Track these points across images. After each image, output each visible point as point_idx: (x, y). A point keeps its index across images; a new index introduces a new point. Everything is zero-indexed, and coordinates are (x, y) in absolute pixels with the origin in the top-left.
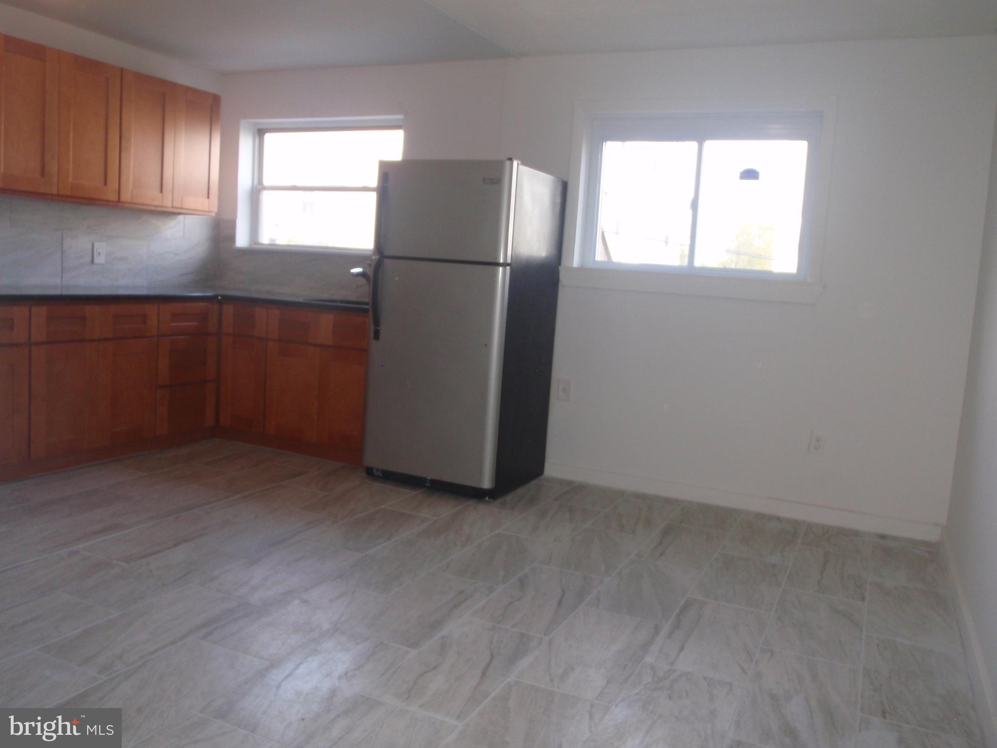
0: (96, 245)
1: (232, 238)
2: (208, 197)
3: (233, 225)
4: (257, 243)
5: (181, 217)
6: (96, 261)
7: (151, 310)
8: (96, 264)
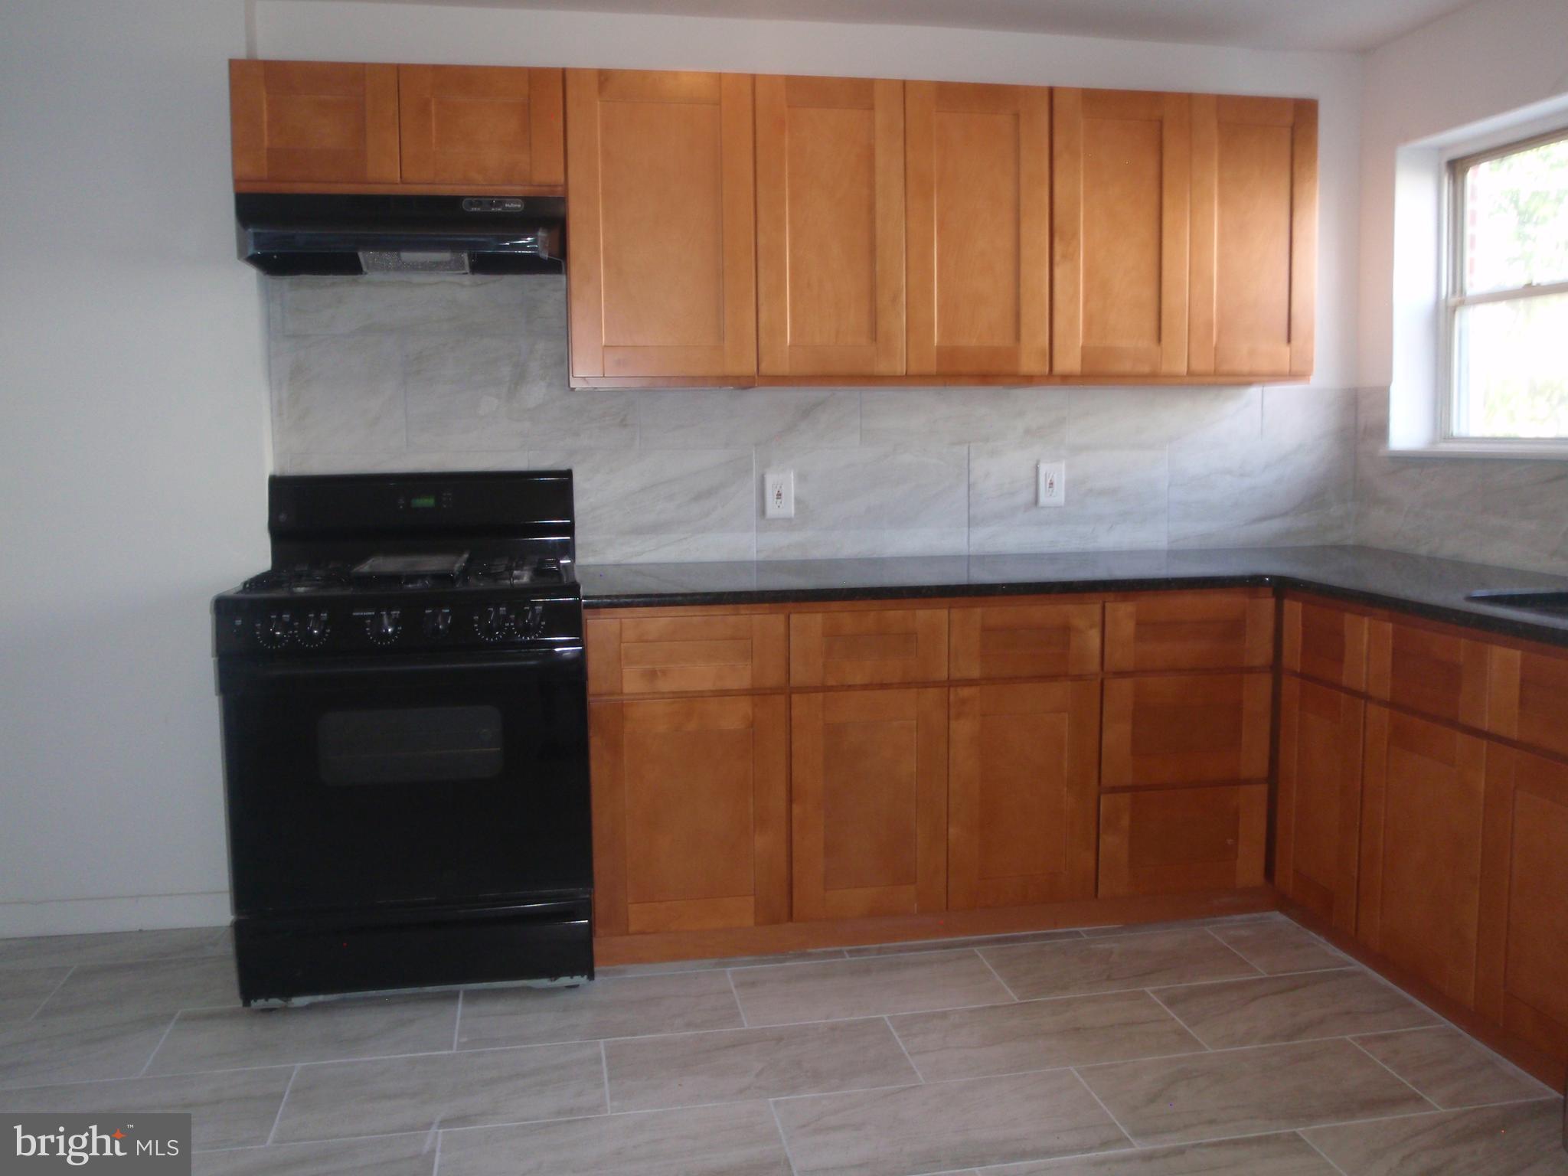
0: (1044, 468)
1: (1381, 430)
2: (1289, 340)
3: (1381, 398)
4: (1449, 438)
5: (1254, 392)
6: (1043, 499)
7: (1083, 616)
8: (1042, 508)
